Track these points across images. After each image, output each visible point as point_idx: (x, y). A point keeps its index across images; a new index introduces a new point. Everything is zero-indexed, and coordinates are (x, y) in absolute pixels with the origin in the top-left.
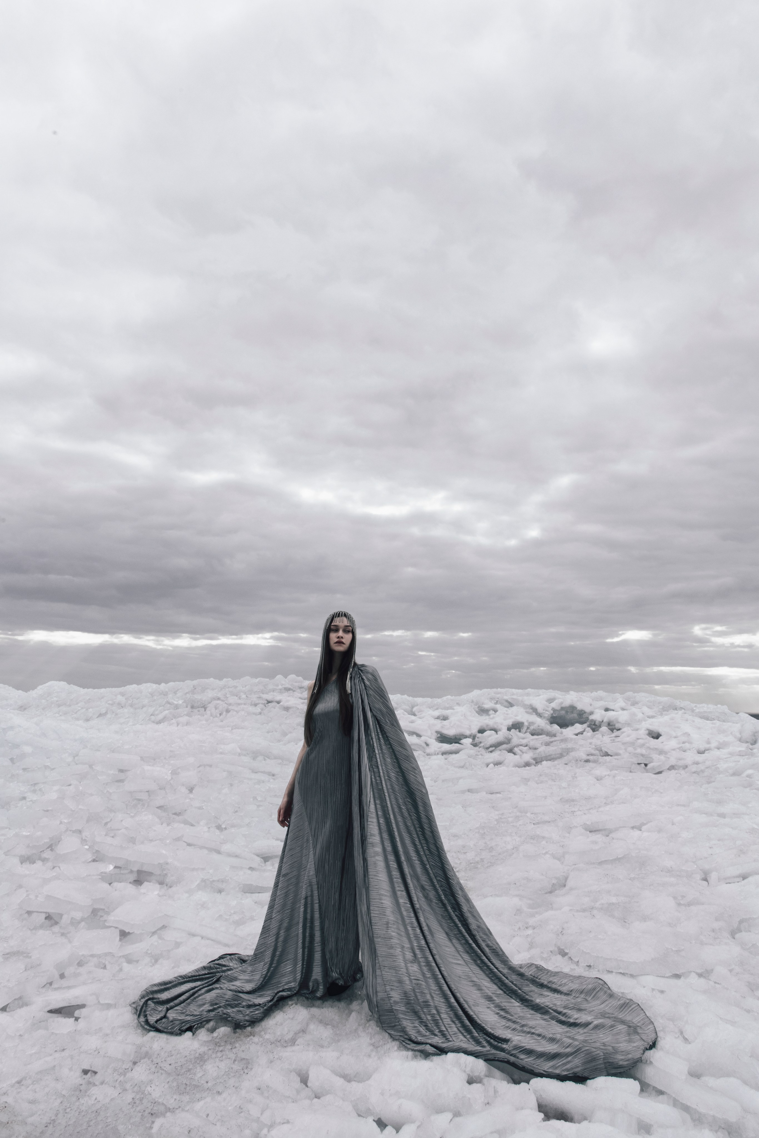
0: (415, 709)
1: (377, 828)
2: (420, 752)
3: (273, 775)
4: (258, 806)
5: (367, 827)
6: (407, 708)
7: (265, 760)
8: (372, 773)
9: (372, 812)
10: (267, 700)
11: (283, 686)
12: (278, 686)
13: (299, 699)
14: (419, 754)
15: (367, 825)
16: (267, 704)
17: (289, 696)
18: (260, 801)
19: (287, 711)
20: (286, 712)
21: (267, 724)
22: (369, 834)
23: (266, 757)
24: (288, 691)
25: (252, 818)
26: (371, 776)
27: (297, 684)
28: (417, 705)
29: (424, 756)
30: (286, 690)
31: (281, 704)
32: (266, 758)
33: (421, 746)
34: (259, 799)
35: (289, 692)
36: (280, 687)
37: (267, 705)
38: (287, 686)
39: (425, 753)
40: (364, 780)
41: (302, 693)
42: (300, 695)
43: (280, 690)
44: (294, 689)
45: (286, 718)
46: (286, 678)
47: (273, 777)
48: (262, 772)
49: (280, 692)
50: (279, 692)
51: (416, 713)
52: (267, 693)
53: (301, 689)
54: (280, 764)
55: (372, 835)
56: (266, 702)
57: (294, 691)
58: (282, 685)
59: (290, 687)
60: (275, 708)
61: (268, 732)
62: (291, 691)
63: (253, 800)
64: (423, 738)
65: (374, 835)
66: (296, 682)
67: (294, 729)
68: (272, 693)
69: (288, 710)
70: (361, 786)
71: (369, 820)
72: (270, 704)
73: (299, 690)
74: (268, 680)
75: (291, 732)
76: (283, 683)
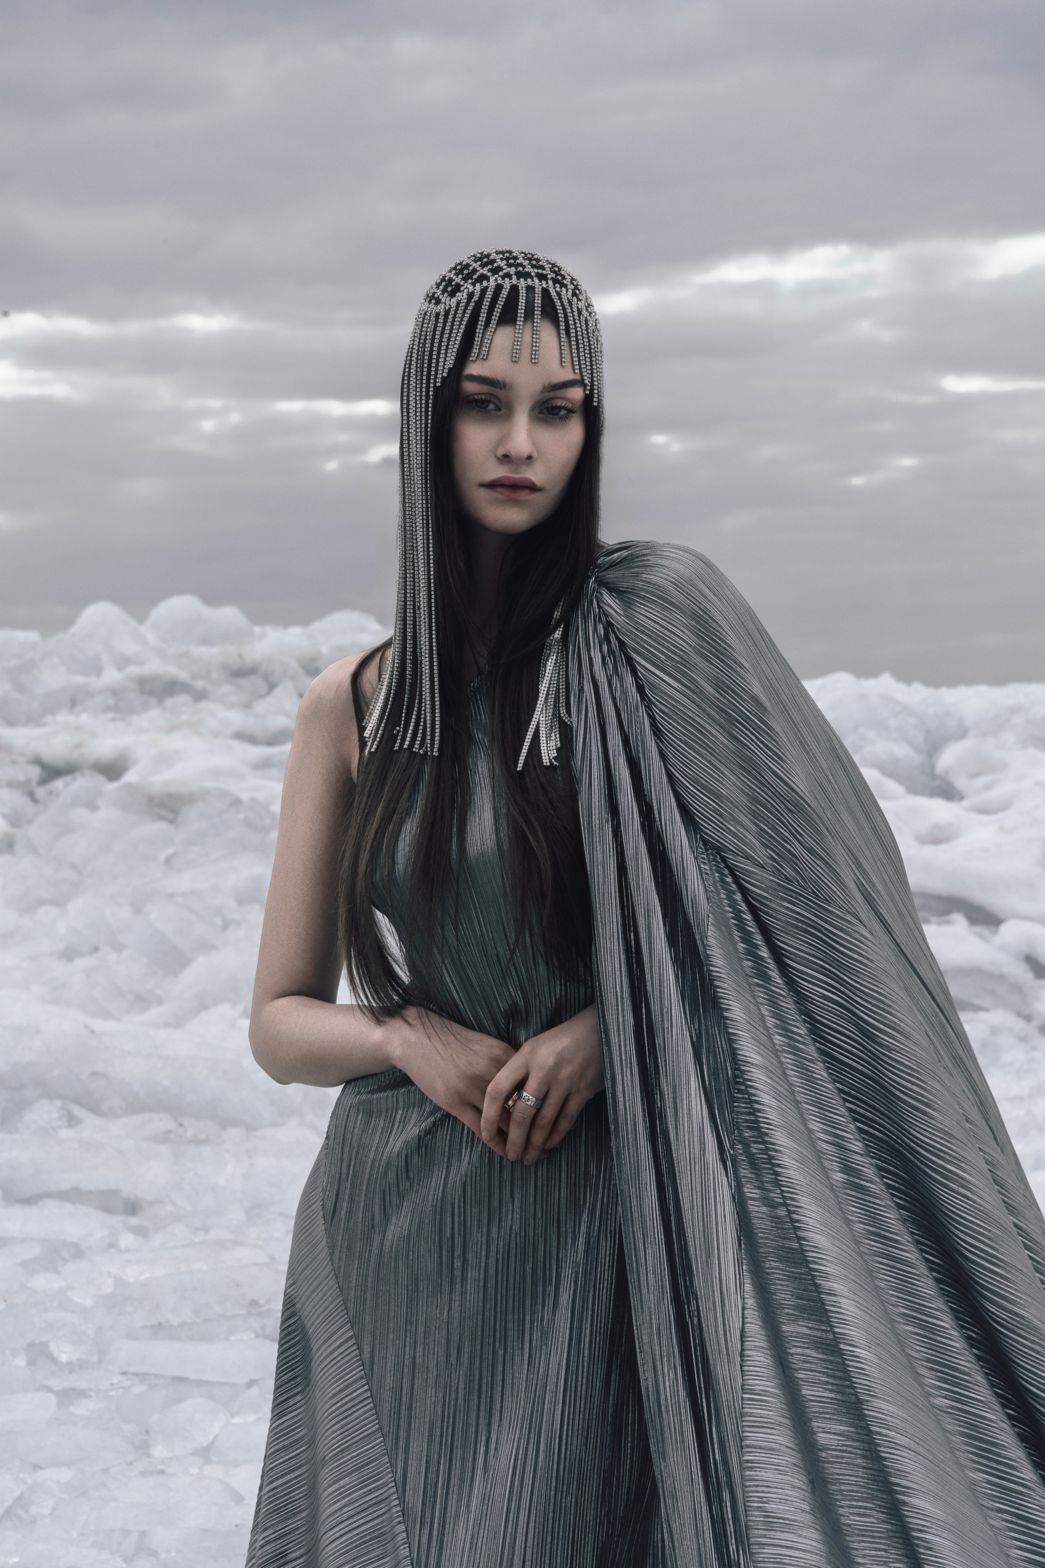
0: (947, 759)
1: (798, 1480)
2: (999, 1017)
3: (132, 1208)
4: (67, 1396)
5: (742, 1477)
6: (902, 751)
7: (72, 1121)
8: (745, 1172)
9: (765, 1393)
10: (37, 761)
11: (133, 670)
12: (98, 671)
13: (236, 744)
14: (995, 1031)
15: (742, 1469)
16: (43, 782)
17: (171, 729)
18: (71, 1367)
19: (172, 822)
20: (160, 827)
21: (54, 903)
22: (756, 1517)
23: (78, 1102)
24: (160, 701)
25: (37, 1467)
26: (739, 1187)
27: (212, 653)
28: (962, 733)
29: (1023, 1039)
30: (151, 693)
31: (130, 777)
32: (77, 1111)
33: (1001, 978)
34: (64, 1358)
35: (169, 702)
36: (111, 676)
37: (40, 792)
38: (155, 666)
39: (1028, 1018)
40: (697, 1210)
41: (248, 706)
42: (236, 718)
43: (116, 692)
44: (199, 684)
45: (168, 861)
46: (141, 618)
47: (134, 1221)
48: (63, 1196)
49: (115, 708)
50: (108, 709)
51: (961, 783)
52: (34, 720)
53: (245, 682)
54: (164, 1138)
55: (771, 1522)
56: (35, 772)
57: (200, 696)
58: (123, 661)
59: (171, 670)
60: (93, 807)
61: (69, 954)
62: (182, 699)
63: (31, 1362)
64: (1010, 932)
65: (787, 1525)
66: (205, 642)
67: (225, 926)
68: (63, 717)
69: (175, 812)
70: (684, 1249)
71: (753, 1437)
72: (59, 784)
73: (227, 688)
74: (32, 636)
75: (206, 947)
76: (129, 647)
